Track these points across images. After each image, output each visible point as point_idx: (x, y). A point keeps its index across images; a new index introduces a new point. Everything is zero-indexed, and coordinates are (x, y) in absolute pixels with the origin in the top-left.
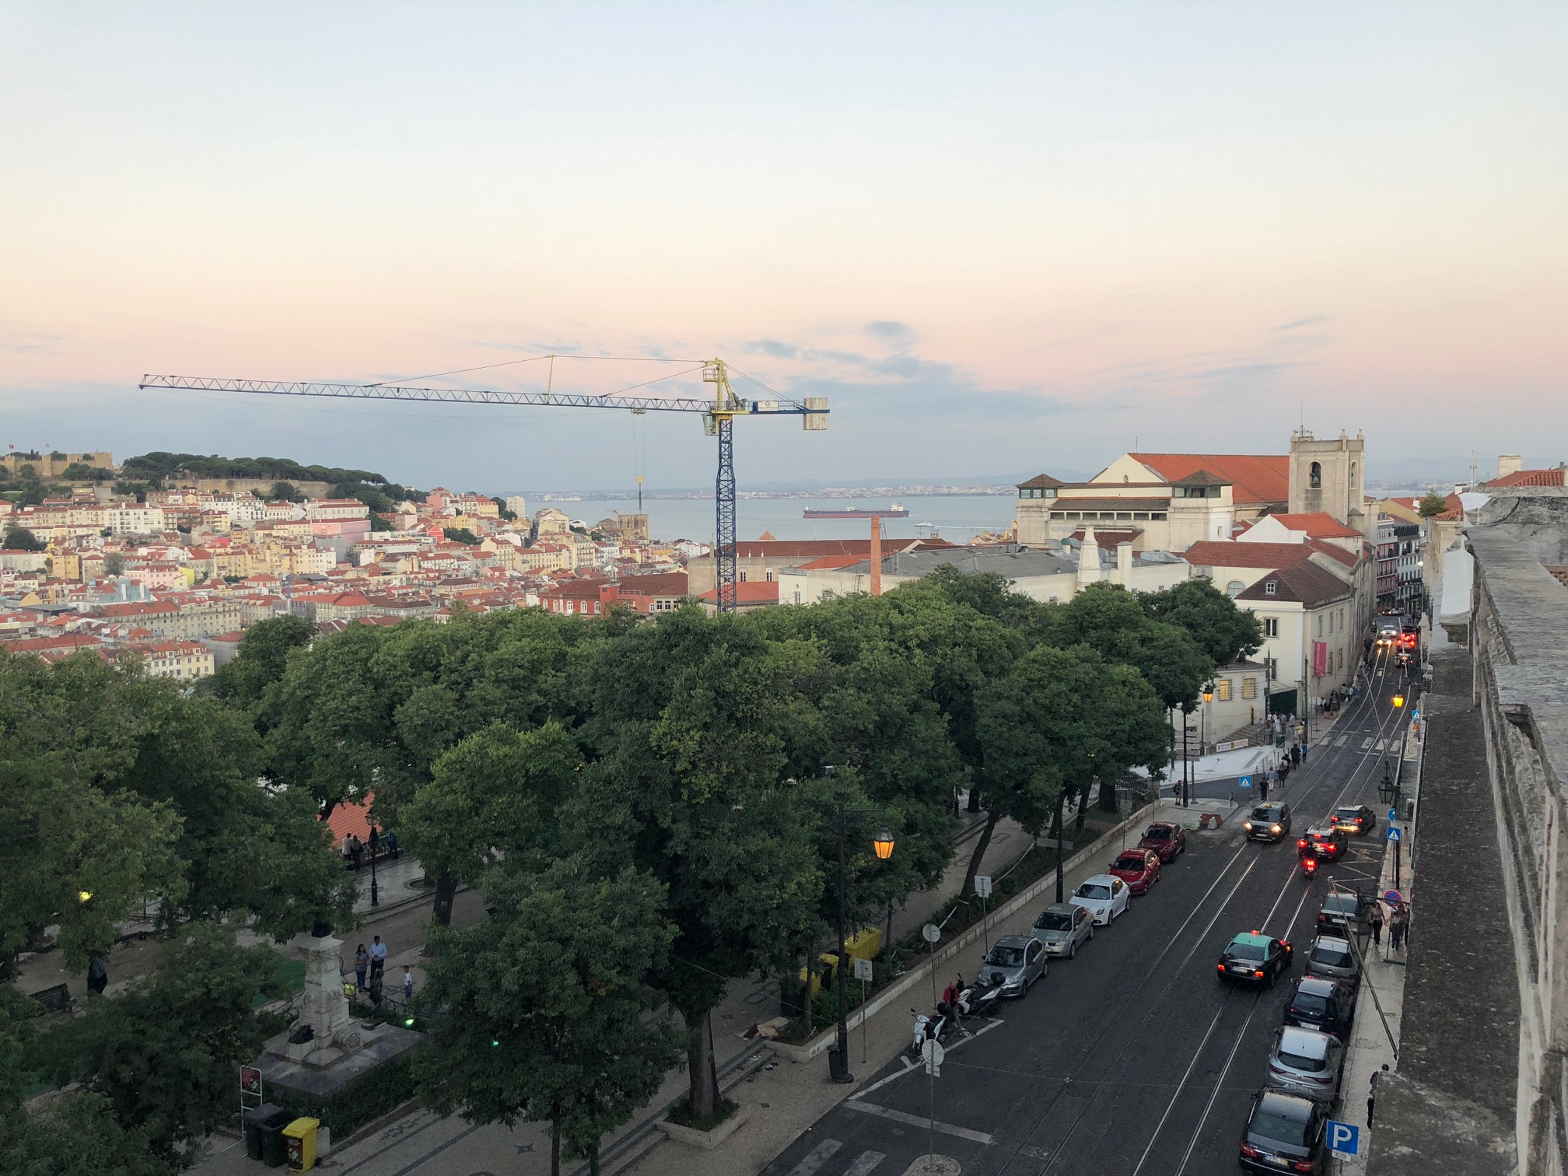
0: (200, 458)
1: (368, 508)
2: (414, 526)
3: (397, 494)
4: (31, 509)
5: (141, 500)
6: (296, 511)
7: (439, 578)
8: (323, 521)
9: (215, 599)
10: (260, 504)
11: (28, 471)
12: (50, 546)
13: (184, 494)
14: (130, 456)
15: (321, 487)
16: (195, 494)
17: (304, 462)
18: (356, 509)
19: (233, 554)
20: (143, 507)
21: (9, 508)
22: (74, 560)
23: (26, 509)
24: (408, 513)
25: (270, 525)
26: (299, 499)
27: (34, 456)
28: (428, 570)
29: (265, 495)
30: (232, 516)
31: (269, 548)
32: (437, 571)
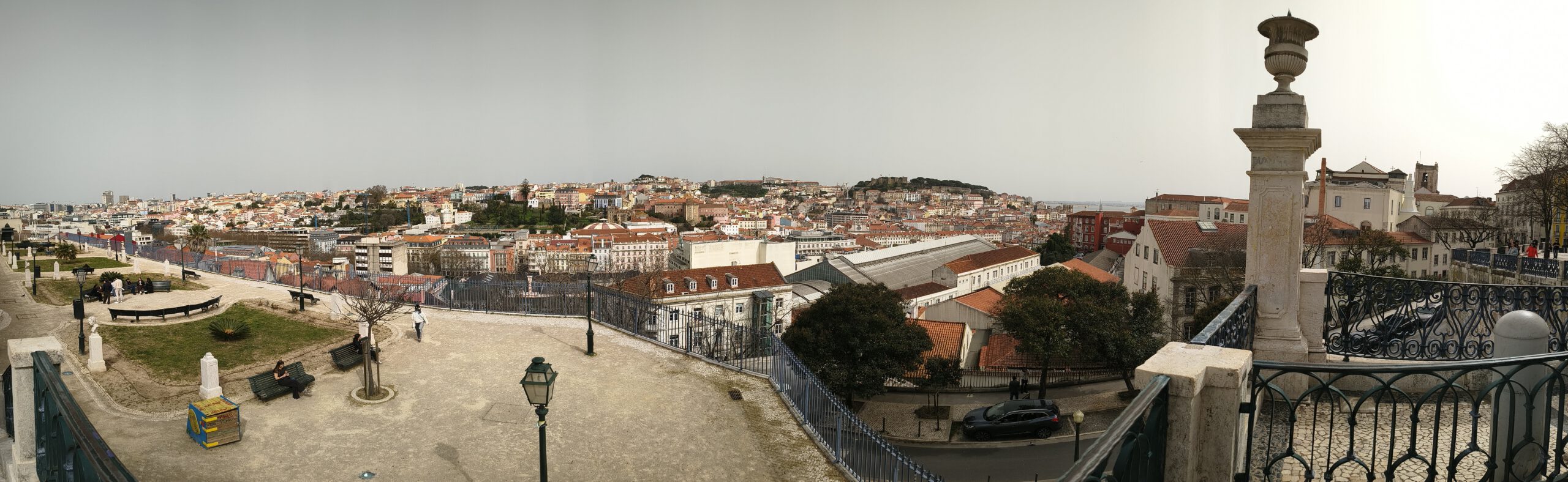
0: (931, 180)
1: (983, 197)
2: (997, 203)
3: (992, 193)
5: (915, 192)
6: (960, 197)
8: (969, 201)
9: (936, 222)
10: (949, 195)
13: (927, 191)
15: (969, 190)
16: (930, 191)
17: (964, 182)
18: (979, 197)
19: (941, 209)
20: (915, 194)
21: (879, 192)
23: (884, 192)
25: (953, 201)
26: (962, 194)
27: (886, 178)
29: (951, 192)
30: (941, 198)
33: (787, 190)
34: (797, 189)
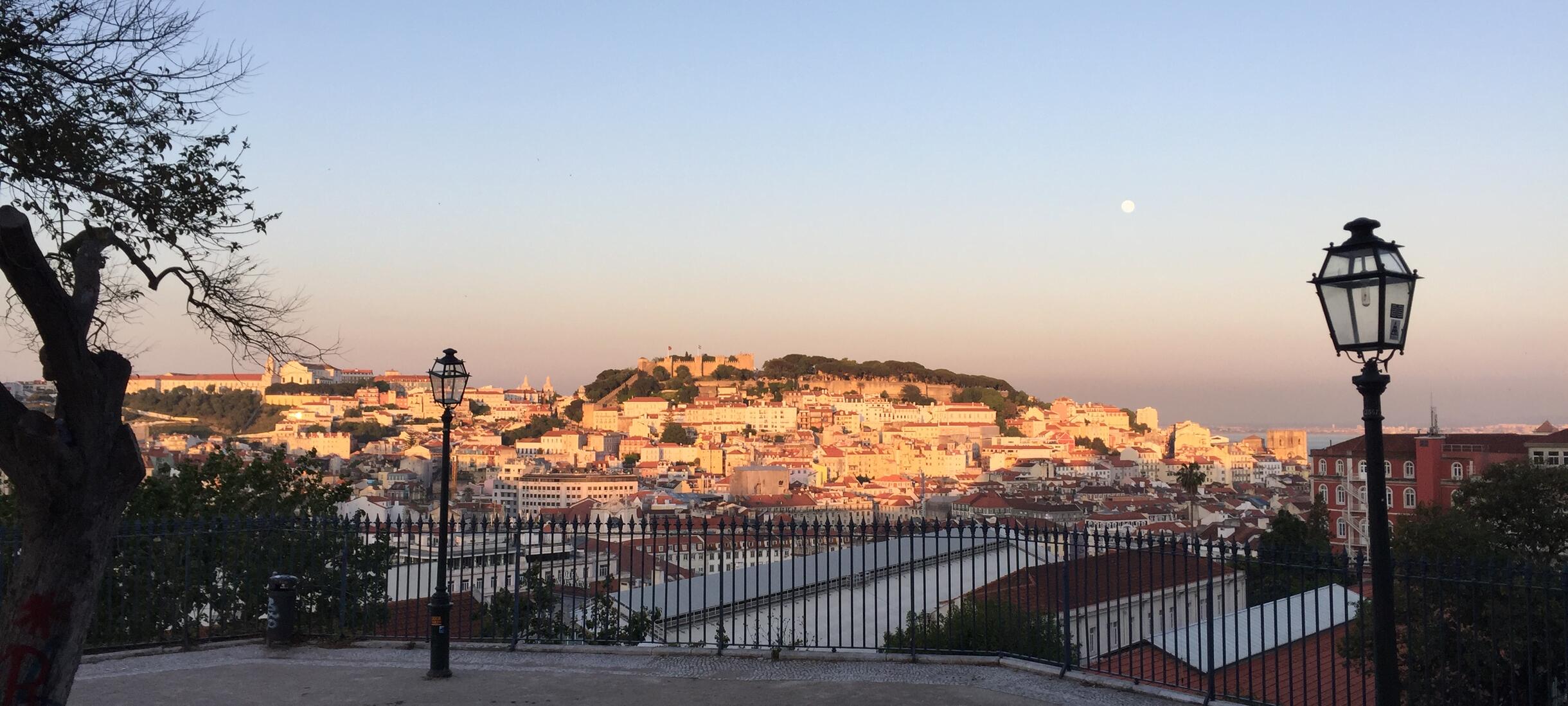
0: (832, 360)
1: (994, 413)
2: (1043, 434)
3: (1023, 400)
4: (684, 406)
5: (778, 400)
6: (923, 413)
7: (1078, 485)
8: (951, 424)
9: (850, 495)
10: (888, 406)
11: (684, 371)
12: (699, 441)
13: (817, 395)
14: (769, 358)
15: (946, 391)
16: (828, 395)
18: (982, 414)
19: (864, 453)
20: (780, 405)
21: (665, 405)
22: (718, 454)
23: (680, 406)
24: (1036, 420)
25: (899, 428)
26: (926, 401)
27: (689, 358)
28: (1065, 478)
29: (892, 397)
30: (862, 417)
31: (899, 449)
32: (1075, 478)
33: (353, 404)
34: (391, 397)
